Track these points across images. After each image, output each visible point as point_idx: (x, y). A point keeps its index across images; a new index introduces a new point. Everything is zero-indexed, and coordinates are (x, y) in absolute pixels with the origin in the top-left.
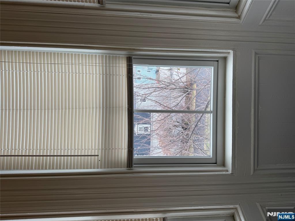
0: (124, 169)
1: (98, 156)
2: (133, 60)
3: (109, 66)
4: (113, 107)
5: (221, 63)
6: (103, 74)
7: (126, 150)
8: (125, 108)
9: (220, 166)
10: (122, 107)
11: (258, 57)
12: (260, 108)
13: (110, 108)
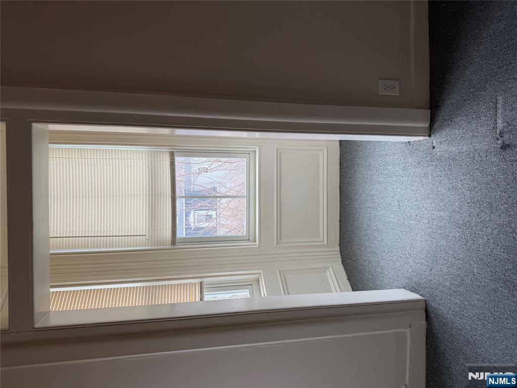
0: (170, 247)
1: (145, 235)
2: (176, 154)
3: (154, 160)
4: (158, 194)
5: (252, 154)
6: (149, 166)
7: (170, 231)
8: (169, 194)
9: (252, 242)
10: (166, 194)
11: (280, 152)
12: (282, 193)
13: (155, 195)
